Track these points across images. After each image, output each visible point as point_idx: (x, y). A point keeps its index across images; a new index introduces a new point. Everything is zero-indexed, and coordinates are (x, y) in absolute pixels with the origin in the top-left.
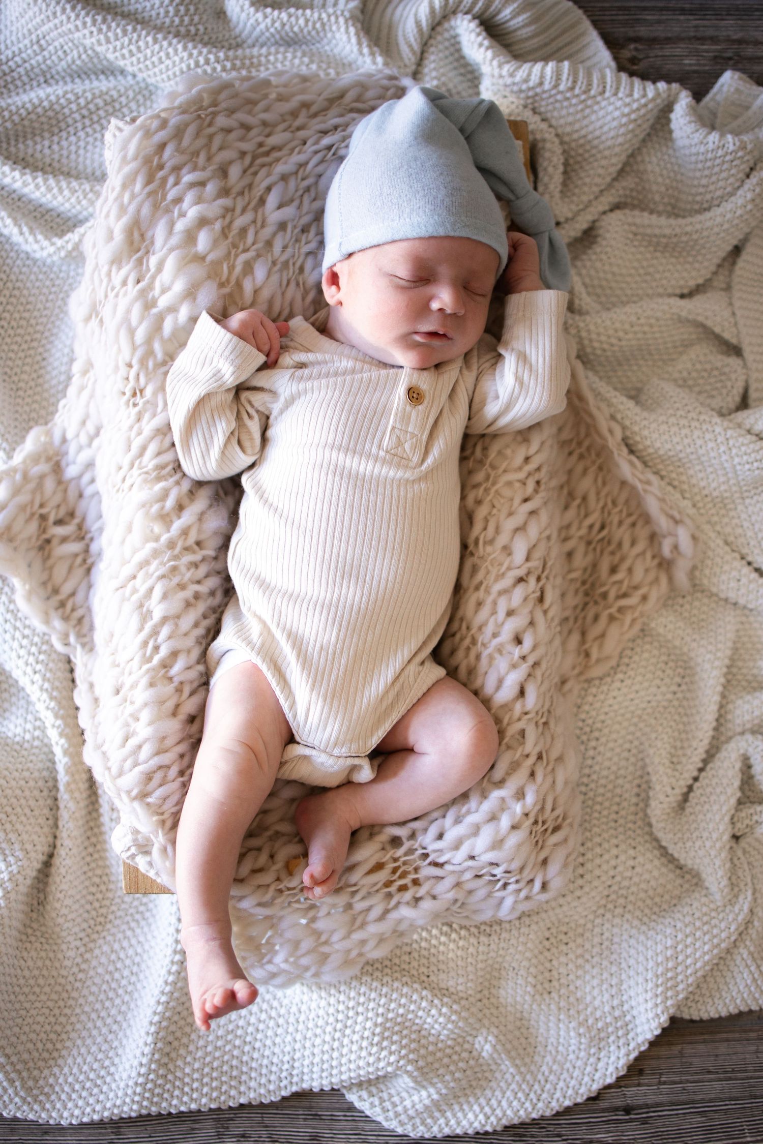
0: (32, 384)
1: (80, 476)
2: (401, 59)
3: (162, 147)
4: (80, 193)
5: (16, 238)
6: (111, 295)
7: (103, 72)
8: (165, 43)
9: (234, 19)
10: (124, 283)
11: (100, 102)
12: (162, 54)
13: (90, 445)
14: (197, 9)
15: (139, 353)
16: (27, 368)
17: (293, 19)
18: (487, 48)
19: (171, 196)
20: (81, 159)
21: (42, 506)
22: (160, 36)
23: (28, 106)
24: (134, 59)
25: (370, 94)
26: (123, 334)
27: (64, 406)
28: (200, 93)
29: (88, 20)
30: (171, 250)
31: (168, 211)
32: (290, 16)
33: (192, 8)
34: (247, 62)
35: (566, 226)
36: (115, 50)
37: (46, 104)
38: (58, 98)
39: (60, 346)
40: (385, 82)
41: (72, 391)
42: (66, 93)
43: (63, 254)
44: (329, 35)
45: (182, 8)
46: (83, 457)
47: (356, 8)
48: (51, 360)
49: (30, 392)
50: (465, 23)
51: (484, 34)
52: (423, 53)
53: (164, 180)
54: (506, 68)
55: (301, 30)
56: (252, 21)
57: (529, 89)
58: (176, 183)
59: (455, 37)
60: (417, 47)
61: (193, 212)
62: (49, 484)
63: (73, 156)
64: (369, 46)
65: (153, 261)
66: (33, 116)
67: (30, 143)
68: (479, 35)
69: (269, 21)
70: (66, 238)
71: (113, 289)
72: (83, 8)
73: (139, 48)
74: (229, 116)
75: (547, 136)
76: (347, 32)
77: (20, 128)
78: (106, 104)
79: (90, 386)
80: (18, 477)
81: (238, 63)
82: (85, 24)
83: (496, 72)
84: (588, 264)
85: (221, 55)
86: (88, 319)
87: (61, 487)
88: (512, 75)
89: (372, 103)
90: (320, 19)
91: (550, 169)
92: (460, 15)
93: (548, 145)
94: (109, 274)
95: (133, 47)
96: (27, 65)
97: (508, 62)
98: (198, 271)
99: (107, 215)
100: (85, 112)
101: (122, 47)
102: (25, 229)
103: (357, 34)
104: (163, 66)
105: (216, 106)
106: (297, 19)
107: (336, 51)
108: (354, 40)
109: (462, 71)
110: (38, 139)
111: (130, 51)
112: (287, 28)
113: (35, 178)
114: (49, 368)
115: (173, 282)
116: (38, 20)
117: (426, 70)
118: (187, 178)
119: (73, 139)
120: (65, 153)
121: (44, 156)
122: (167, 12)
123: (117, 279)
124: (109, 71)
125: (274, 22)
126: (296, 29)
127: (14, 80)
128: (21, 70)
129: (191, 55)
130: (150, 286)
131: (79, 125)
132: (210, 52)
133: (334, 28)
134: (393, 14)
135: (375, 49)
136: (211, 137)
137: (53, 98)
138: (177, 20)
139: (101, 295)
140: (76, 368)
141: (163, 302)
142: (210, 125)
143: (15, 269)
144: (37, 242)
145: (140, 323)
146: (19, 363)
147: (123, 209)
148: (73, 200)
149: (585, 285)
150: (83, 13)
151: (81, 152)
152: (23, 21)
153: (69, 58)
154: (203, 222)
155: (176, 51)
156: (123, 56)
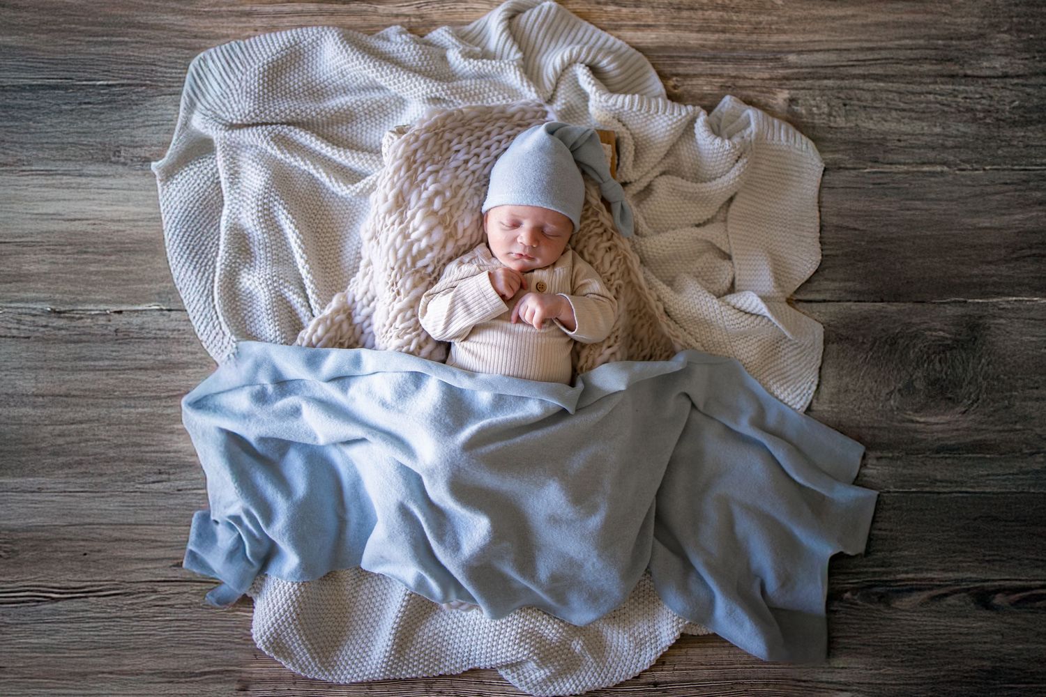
0: (334, 265)
1: (363, 322)
2: (545, 87)
3: (415, 151)
4: (364, 161)
5: (328, 184)
6: (385, 230)
7: (377, 88)
8: (414, 79)
9: (452, 62)
10: (393, 224)
11: (375, 106)
12: (412, 85)
13: (368, 305)
14: (431, 57)
15: (399, 263)
16: (331, 256)
17: (485, 66)
18: (593, 85)
19: (420, 178)
20: (364, 138)
21: (340, 339)
22: (411, 75)
23: (335, 108)
24: (396, 87)
25: (528, 116)
26: (391, 252)
27: (354, 282)
28: (436, 120)
29: (371, 65)
30: (420, 208)
31: (418, 186)
32: (483, 64)
33: (428, 56)
34: (459, 90)
35: (636, 184)
36: (386, 81)
37: (345, 107)
38: (352, 104)
39: (351, 245)
40: (536, 108)
41: (359, 275)
42: (357, 101)
43: (354, 194)
44: (505, 74)
45: (423, 57)
46: (365, 311)
47: (520, 58)
48: (345, 252)
49: (333, 270)
50: (581, 69)
51: (592, 76)
52: (557, 83)
53: (416, 170)
54: (604, 97)
55: (489, 71)
56: (462, 66)
57: (616, 109)
58: (423, 171)
59: (575, 75)
60: (554, 81)
61: (432, 188)
62: (345, 326)
63: (359, 136)
64: (527, 82)
65: (409, 213)
66: (338, 114)
67: (335, 127)
68: (589, 76)
69: (471, 66)
70: (356, 185)
71: (386, 226)
72: (369, 58)
73: (399, 81)
74: (451, 132)
75: (625, 135)
76: (515, 73)
77: (330, 120)
78: (379, 107)
79: (370, 273)
80: (328, 322)
81: (454, 91)
82: (369, 67)
83: (598, 99)
84: (647, 206)
85: (445, 87)
86: (371, 239)
87: (352, 327)
88: (607, 101)
89: (529, 121)
90: (500, 66)
91: (627, 154)
92: (578, 64)
93: (626, 140)
94: (384, 218)
95: (396, 81)
96: (335, 84)
97: (604, 94)
98: (433, 220)
99: (385, 187)
100: (366, 111)
101: (390, 80)
102: (333, 179)
103: (521, 75)
104: (412, 91)
105: (444, 127)
106: (487, 65)
107: (508, 82)
108: (519, 78)
109: (579, 92)
110: (340, 125)
111: (394, 82)
112: (482, 70)
113: (339, 151)
114: (344, 257)
115: (420, 226)
116: (343, 62)
117: (559, 94)
118: (429, 169)
119: (359, 125)
120: (355, 133)
121: (343, 135)
122: (415, 59)
123: (389, 221)
124: (380, 88)
125: (474, 67)
126: (486, 71)
127: (327, 91)
128: (331, 86)
129: (428, 87)
130: (407, 227)
131: (363, 118)
132: (439, 85)
133: (508, 71)
134: (540, 60)
135: (531, 83)
136: (442, 145)
137: (349, 104)
138: (420, 63)
139: (379, 228)
140: (363, 263)
141: (414, 236)
142: (441, 138)
143: (326, 199)
144: (339, 186)
145: (401, 247)
146: (327, 253)
147: (393, 185)
148: (360, 164)
149: (645, 218)
150: (368, 60)
151: (364, 133)
152: (334, 61)
153: (359, 82)
154: (437, 193)
155: (420, 83)
156: (390, 85)
